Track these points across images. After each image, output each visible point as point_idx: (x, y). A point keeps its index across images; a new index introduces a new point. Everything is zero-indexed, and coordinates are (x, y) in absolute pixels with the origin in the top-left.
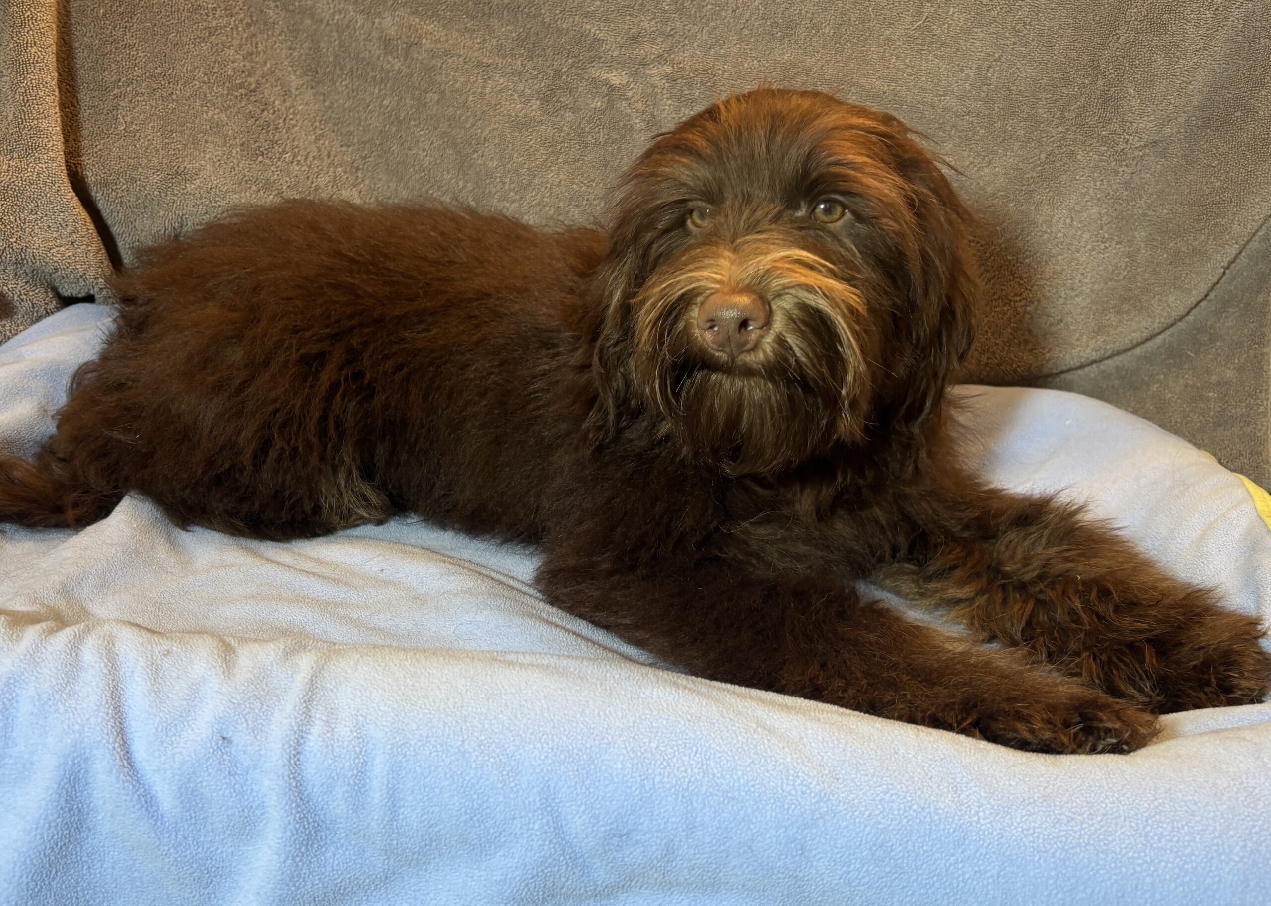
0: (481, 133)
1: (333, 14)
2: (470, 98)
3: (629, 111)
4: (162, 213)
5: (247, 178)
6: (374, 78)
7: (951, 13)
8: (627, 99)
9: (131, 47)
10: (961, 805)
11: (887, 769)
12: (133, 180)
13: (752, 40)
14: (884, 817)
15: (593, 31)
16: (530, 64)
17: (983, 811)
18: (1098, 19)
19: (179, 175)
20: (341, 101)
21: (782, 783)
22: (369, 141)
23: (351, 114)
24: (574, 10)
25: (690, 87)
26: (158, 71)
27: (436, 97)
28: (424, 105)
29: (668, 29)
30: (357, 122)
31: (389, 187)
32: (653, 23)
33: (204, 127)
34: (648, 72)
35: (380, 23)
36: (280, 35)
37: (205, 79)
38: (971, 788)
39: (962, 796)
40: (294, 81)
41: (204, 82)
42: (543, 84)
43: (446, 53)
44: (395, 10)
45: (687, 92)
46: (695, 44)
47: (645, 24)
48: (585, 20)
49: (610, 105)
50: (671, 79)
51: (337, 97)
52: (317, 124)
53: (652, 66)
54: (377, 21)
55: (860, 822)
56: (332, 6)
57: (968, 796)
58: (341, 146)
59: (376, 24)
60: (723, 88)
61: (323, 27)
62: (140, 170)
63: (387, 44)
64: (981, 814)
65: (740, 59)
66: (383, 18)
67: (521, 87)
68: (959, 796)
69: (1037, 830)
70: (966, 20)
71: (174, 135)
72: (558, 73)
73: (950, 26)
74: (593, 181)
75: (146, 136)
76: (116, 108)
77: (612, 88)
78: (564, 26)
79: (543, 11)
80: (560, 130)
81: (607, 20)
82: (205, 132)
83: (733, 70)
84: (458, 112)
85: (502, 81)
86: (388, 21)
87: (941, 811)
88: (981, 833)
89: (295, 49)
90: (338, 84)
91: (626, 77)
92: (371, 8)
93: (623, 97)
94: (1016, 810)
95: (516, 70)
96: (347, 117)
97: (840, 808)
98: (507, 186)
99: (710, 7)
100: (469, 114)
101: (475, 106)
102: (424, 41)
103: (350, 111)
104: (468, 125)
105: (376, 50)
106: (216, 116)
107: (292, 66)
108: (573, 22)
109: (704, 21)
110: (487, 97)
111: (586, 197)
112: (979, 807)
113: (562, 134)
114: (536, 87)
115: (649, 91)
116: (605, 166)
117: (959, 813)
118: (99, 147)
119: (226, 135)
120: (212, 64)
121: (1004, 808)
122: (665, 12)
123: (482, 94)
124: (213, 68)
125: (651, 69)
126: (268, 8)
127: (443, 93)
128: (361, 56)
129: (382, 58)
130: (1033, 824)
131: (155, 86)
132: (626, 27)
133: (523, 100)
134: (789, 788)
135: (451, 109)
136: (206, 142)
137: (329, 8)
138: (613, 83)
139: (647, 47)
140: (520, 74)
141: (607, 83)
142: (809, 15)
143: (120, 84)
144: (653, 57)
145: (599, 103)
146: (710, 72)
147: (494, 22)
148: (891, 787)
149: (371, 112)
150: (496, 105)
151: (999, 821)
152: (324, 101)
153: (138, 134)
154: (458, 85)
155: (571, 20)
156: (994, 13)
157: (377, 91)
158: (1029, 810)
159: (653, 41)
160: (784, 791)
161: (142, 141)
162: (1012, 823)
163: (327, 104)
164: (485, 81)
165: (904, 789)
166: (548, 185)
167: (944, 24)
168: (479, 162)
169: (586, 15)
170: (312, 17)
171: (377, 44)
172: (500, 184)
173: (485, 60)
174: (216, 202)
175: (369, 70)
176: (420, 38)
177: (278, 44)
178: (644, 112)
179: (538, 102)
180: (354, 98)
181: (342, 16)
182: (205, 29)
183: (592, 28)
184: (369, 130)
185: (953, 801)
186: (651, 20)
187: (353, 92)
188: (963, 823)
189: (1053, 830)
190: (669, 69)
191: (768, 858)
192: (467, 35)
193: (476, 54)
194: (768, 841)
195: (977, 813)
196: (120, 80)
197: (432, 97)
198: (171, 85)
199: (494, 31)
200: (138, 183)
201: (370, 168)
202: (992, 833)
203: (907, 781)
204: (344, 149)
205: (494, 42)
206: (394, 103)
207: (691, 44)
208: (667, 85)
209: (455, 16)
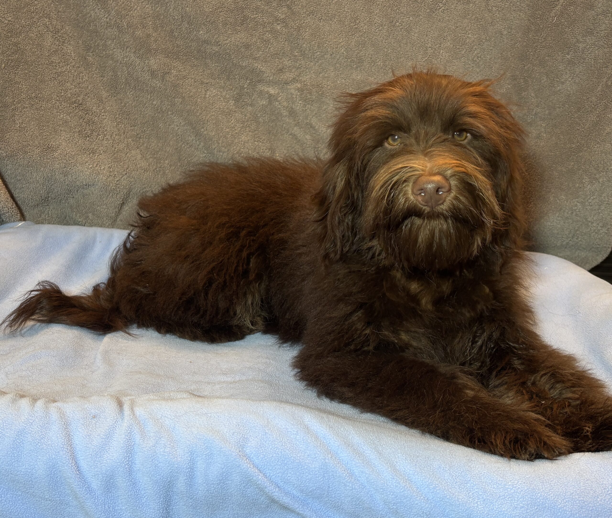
0: (205, 118)
1: (123, 58)
2: (199, 100)
3: (280, 106)
4: (42, 169)
5: (83, 148)
6: (147, 90)
7: (441, 53)
8: (278, 101)
9: (19, 83)
10: (470, 498)
11: (436, 477)
12: (26, 152)
13: (341, 69)
14: (434, 501)
15: (259, 67)
16: (228, 83)
17: (480, 502)
18: (513, 55)
19: (49, 149)
20: (130, 102)
21: (387, 482)
22: (146, 122)
23: (136, 109)
24: (248, 56)
25: (310, 94)
26: (33, 95)
27: (180, 100)
28: (174, 105)
29: (298, 65)
30: (140, 112)
31: (158, 146)
32: (290, 62)
33: (59, 123)
34: (288, 87)
35: (148, 63)
36: (96, 70)
37: (58, 98)
38: (474, 490)
39: (470, 493)
40: (104, 94)
41: (57, 100)
42: (235, 93)
43: (185, 77)
44: (156, 56)
45: (309, 97)
46: (312, 72)
47: (286, 63)
48: (254, 61)
49: (270, 102)
50: (301, 90)
51: (128, 100)
52: (118, 116)
53: (290, 84)
54: (146, 62)
55: (423, 502)
56: (122, 54)
57: (473, 494)
58: (131, 127)
59: (146, 63)
60: (328, 94)
61: (118, 64)
62: (29, 147)
63: (153, 74)
64: (479, 503)
65: (335, 79)
66: (150, 60)
67: (224, 94)
68: (469, 494)
69: (505, 512)
70: (449, 56)
71: (44, 128)
72: (242, 88)
73: (441, 59)
74: (264, 140)
75: (31, 130)
76: (14, 116)
77: (270, 95)
78: (244, 65)
79: (232, 57)
80: (245, 116)
81: (266, 61)
82: (60, 125)
83: (332, 85)
84: (192, 108)
85: (214, 91)
86: (152, 62)
87: (460, 500)
88: (479, 512)
89: (104, 77)
90: (128, 94)
91: (278, 90)
92: (143, 55)
93: (276, 100)
94: (496, 502)
95: (221, 86)
96: (134, 110)
97: (414, 494)
98: (220, 145)
99: (318, 53)
100: (198, 108)
101: (202, 104)
102: (173, 71)
103: (135, 107)
104: (198, 114)
105: (147, 76)
106: (65, 117)
107: (103, 86)
108: (248, 63)
109: (316, 60)
110: (207, 99)
111: (262, 148)
112: (478, 499)
113: (247, 118)
114: (231, 94)
115: (290, 96)
116: (270, 133)
117: (469, 502)
118: (7, 137)
119: (71, 127)
120: (60, 91)
121: (490, 500)
122: (296, 56)
123: (205, 98)
124: (61, 93)
125: (290, 85)
126: (89, 56)
127: (184, 98)
128: (139, 79)
129: (150, 81)
130: (504, 509)
131: (33, 103)
132: (276, 64)
133: (226, 101)
134: (390, 484)
135: (189, 106)
136: (61, 131)
137: (121, 55)
138: (271, 93)
139: (288, 74)
140: (223, 88)
141: (268, 92)
142: (370, 56)
143: (15, 103)
144: (291, 79)
145: (264, 103)
146: (320, 86)
147: (208, 61)
148: (437, 486)
149: (147, 107)
150: (213, 103)
151: (487, 507)
152: (121, 103)
153: (26, 129)
154: (191, 94)
155: (247, 62)
156: (463, 52)
157: (149, 97)
158: (502, 502)
159: (290, 71)
160: (387, 485)
161: (29, 132)
162: (494, 508)
163: (122, 105)
164: (206, 91)
165: (443, 487)
166: (243, 143)
167: (438, 58)
168: (205, 132)
169: (255, 59)
170: (112, 59)
171: (147, 74)
172: (217, 144)
173: (205, 81)
174: (70, 160)
175: (144, 86)
176: (170, 69)
177: (95, 75)
178: (287, 107)
179: (233, 102)
180: (137, 100)
181: (128, 59)
182: (55, 73)
183: (258, 65)
184: (146, 117)
185: (466, 496)
186: (289, 60)
187: (136, 97)
188: (470, 507)
189: (513, 512)
190: (299, 85)
191: (381, 515)
192: (195, 68)
193: (201, 77)
194: (381, 506)
195: (477, 502)
196: (14, 101)
197: (178, 100)
198: (40, 102)
199: (209, 66)
200: (29, 154)
201: (147, 137)
202: (484, 513)
203: (445, 484)
204: (132, 128)
205: (209, 72)
206: (159, 103)
207: (310, 72)
208: (298, 93)
209: (188, 58)
